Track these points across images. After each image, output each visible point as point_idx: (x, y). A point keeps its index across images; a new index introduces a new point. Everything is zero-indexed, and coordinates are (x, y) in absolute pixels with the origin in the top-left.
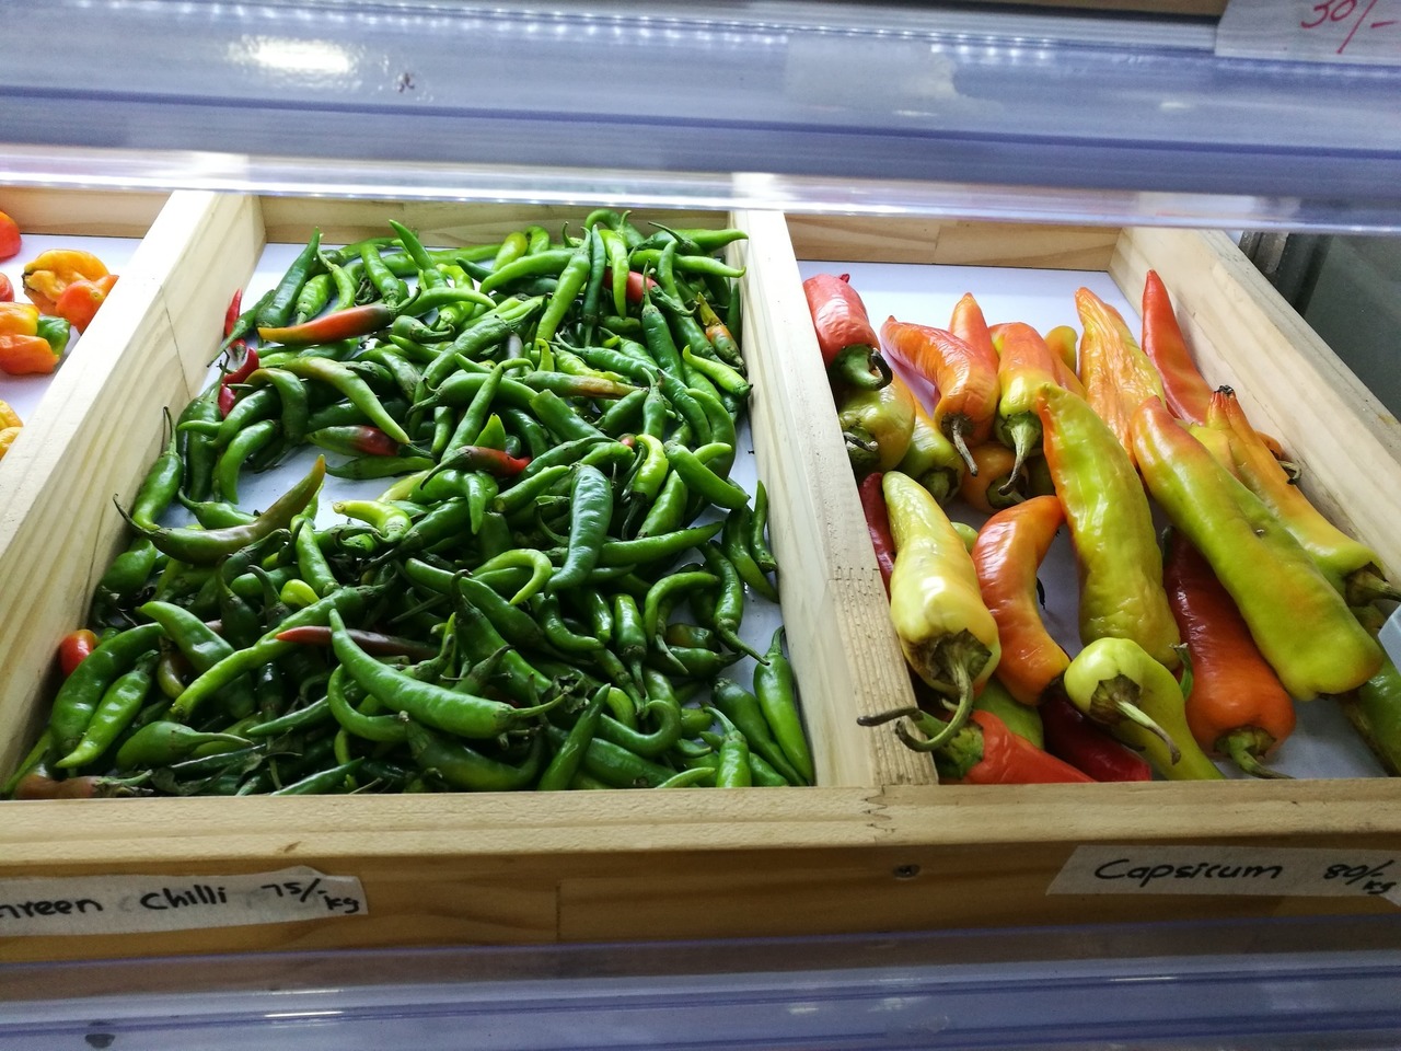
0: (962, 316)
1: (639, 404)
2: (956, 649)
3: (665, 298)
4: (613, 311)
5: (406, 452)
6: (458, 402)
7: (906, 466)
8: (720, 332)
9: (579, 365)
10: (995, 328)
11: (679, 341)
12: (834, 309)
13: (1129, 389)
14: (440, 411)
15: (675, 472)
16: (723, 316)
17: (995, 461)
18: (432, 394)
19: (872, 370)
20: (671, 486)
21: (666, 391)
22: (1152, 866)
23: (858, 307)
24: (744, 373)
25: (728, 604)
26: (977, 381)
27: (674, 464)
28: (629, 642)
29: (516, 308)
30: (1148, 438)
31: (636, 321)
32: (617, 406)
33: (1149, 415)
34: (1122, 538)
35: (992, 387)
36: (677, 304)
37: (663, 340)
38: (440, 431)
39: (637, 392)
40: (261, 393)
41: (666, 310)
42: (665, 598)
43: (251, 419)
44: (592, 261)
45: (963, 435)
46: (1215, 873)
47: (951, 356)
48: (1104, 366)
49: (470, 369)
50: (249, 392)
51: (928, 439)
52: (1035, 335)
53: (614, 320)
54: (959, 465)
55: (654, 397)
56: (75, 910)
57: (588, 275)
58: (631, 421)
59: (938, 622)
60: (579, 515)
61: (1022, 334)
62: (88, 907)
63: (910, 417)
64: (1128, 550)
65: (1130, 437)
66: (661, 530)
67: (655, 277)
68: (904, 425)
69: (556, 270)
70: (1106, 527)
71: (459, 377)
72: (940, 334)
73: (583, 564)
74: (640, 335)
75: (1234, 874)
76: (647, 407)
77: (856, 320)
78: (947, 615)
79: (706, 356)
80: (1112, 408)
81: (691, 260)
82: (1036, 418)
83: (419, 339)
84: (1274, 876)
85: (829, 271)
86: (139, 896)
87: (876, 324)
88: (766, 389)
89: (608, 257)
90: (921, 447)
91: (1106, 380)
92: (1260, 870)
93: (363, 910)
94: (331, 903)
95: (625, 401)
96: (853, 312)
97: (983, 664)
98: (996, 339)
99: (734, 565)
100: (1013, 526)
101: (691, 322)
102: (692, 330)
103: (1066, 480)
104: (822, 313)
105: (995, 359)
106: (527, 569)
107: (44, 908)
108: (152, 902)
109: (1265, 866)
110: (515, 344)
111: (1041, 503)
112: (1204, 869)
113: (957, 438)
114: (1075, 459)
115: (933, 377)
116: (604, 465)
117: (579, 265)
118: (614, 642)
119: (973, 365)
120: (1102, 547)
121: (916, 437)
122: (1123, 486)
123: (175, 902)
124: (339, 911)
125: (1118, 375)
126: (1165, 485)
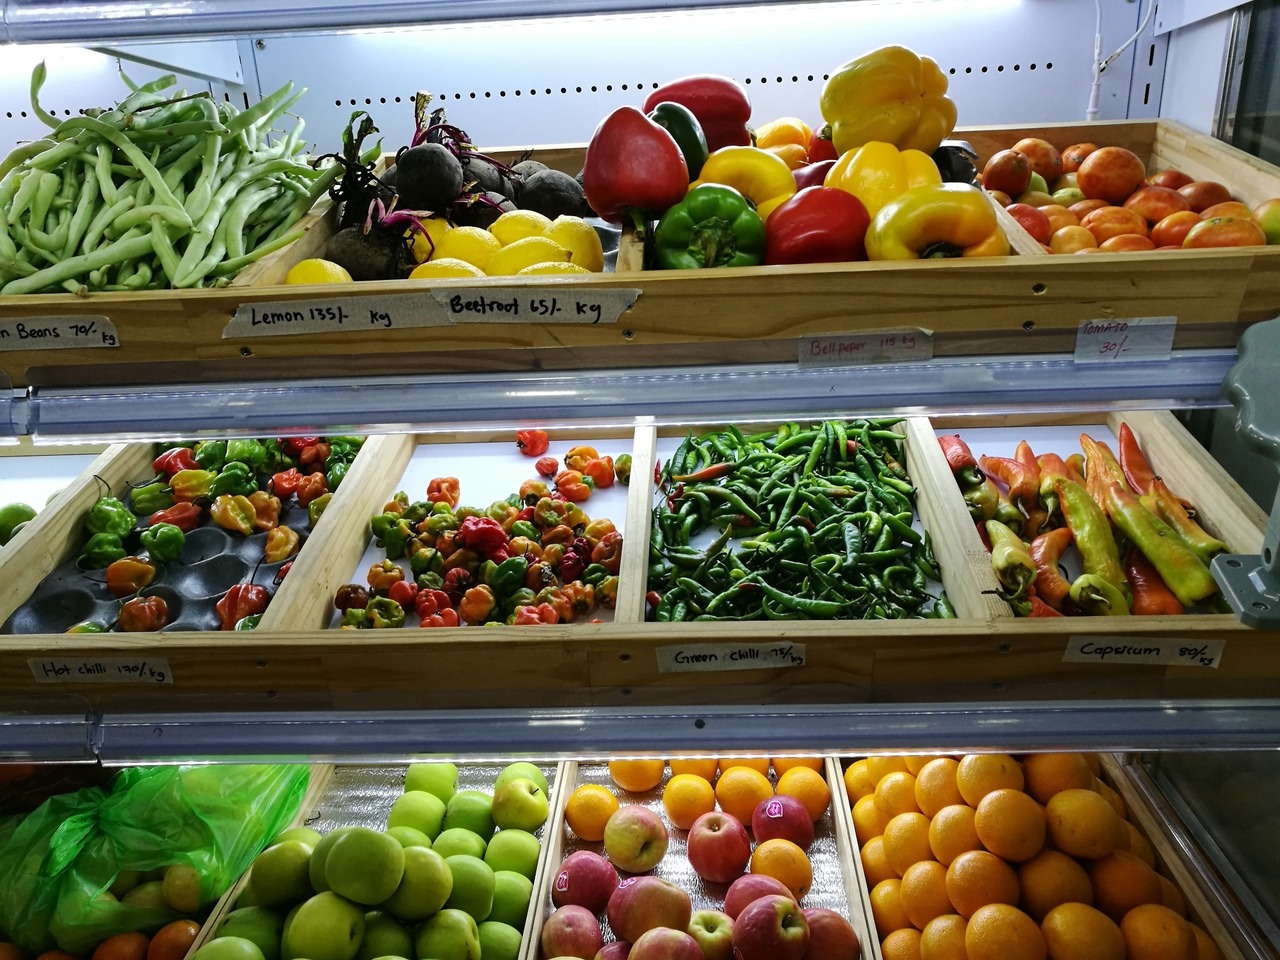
0: (1021, 452)
1: (862, 499)
2: (1018, 571)
3: (866, 451)
4: (840, 459)
5: (759, 525)
6: (779, 502)
7: (997, 516)
8: (896, 465)
9: (828, 484)
10: (1038, 457)
11: (876, 471)
12: (955, 450)
13: (1107, 480)
14: (770, 506)
15: (886, 526)
16: (896, 458)
17: (1039, 516)
18: (766, 499)
19: (976, 477)
20: (885, 532)
21: (875, 493)
22: (1104, 647)
23: (966, 449)
24: (910, 483)
25: (919, 579)
26: (1027, 480)
27: (885, 521)
28: (879, 588)
29: (792, 461)
30: (1112, 499)
31: (852, 463)
32: (851, 501)
33: (1112, 489)
34: (1096, 542)
35: (1035, 482)
36: (872, 453)
37: (868, 471)
38: (773, 515)
39: (861, 494)
40: (689, 503)
41: (867, 456)
42: (891, 574)
43: (689, 513)
44: (827, 434)
45: (1023, 505)
46: (1131, 651)
47: (1014, 469)
48: (1095, 471)
49: (782, 487)
50: (684, 502)
51: (1006, 507)
52: (1058, 459)
53: (840, 463)
54: (1022, 518)
55: (869, 495)
56: (708, 660)
57: (826, 443)
58: (860, 506)
59: (1010, 561)
60: (849, 542)
61: (1053, 459)
62: (713, 658)
63: (996, 496)
64: (1100, 545)
65: (1104, 501)
66: (883, 549)
67: (860, 442)
68: (994, 500)
69: (810, 442)
70: (1089, 536)
71: (777, 491)
72: (1010, 460)
73: (855, 559)
74: (855, 469)
75: (1140, 653)
76: (866, 500)
77: (966, 454)
78: (1014, 559)
79: (890, 477)
80: (1096, 489)
81: (877, 432)
82: (1056, 494)
83: (754, 476)
84: (1158, 654)
85: (949, 434)
86: (730, 653)
87: (977, 456)
88: (925, 489)
89: (835, 433)
90: (1003, 511)
91: (1095, 478)
92: (1150, 651)
93: (804, 663)
94: (793, 659)
95: (855, 498)
96: (964, 451)
97: (1030, 577)
98: (1039, 462)
99: (919, 565)
100: (1047, 538)
101: (880, 462)
102: (882, 466)
103: (1071, 519)
104: (949, 452)
105: (1039, 470)
106: (832, 562)
107: (697, 658)
108: (734, 657)
109: (1152, 648)
110: (796, 476)
111: (1061, 530)
112: (1126, 649)
113: (1020, 506)
114: (1075, 510)
115: (1007, 481)
116: (854, 522)
117: (822, 439)
118: (872, 588)
119: (1025, 473)
120: (1088, 545)
121: (1000, 507)
122: (1096, 518)
123: (741, 656)
124: (795, 663)
125: (1102, 475)
126: (1119, 519)
